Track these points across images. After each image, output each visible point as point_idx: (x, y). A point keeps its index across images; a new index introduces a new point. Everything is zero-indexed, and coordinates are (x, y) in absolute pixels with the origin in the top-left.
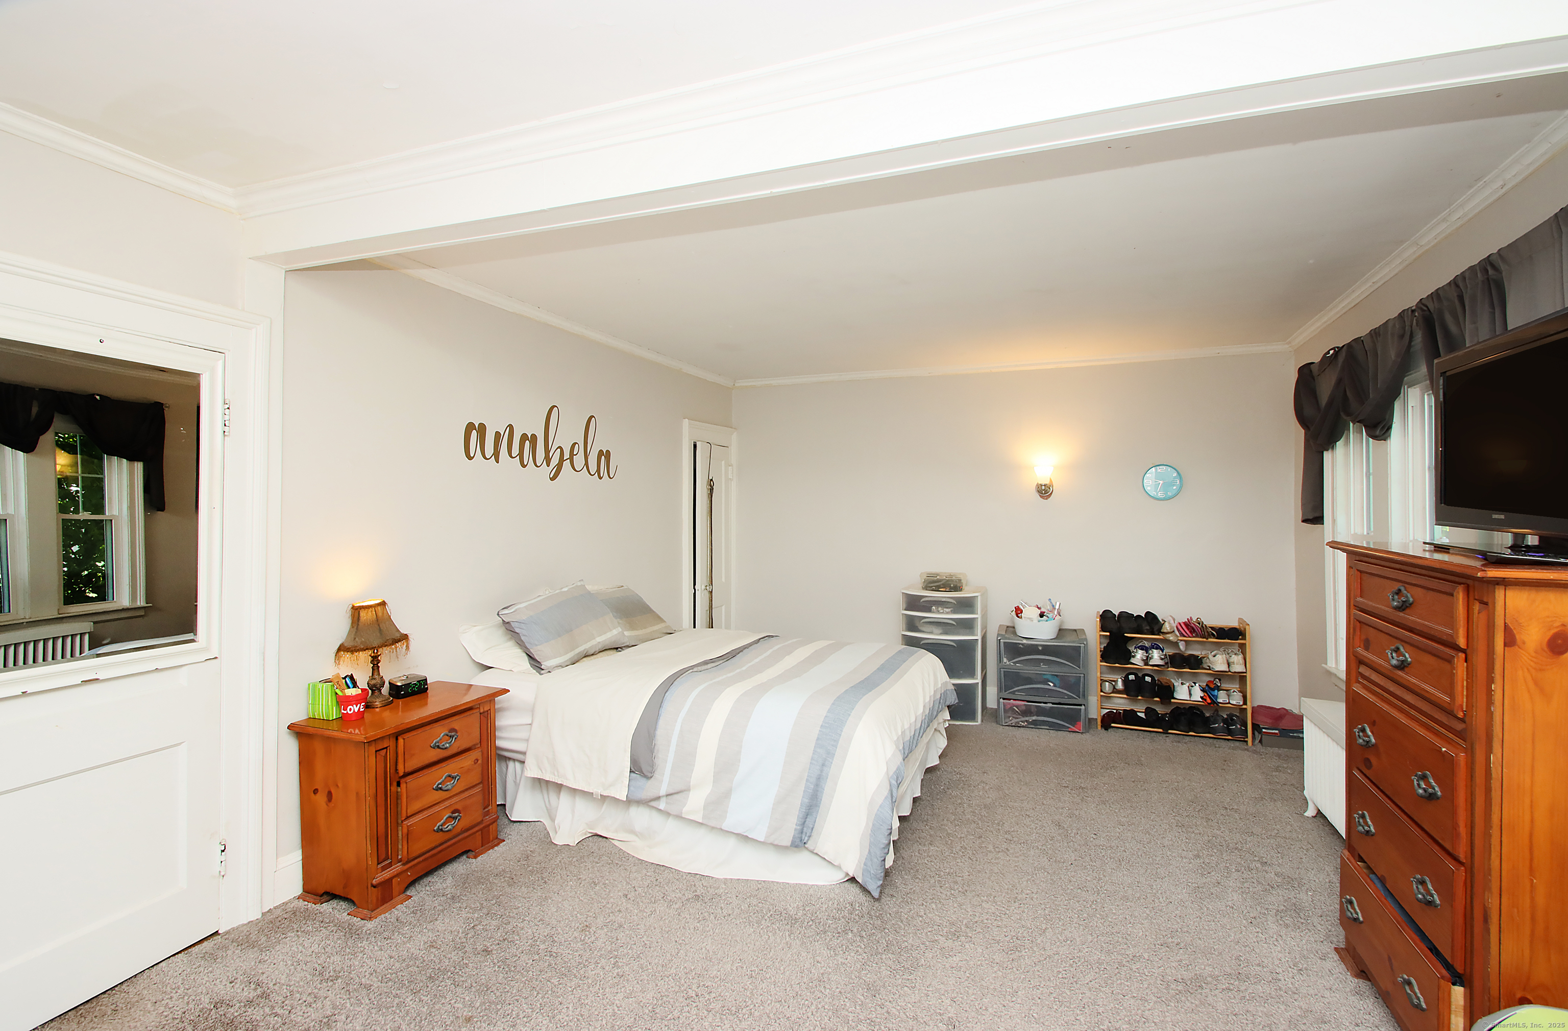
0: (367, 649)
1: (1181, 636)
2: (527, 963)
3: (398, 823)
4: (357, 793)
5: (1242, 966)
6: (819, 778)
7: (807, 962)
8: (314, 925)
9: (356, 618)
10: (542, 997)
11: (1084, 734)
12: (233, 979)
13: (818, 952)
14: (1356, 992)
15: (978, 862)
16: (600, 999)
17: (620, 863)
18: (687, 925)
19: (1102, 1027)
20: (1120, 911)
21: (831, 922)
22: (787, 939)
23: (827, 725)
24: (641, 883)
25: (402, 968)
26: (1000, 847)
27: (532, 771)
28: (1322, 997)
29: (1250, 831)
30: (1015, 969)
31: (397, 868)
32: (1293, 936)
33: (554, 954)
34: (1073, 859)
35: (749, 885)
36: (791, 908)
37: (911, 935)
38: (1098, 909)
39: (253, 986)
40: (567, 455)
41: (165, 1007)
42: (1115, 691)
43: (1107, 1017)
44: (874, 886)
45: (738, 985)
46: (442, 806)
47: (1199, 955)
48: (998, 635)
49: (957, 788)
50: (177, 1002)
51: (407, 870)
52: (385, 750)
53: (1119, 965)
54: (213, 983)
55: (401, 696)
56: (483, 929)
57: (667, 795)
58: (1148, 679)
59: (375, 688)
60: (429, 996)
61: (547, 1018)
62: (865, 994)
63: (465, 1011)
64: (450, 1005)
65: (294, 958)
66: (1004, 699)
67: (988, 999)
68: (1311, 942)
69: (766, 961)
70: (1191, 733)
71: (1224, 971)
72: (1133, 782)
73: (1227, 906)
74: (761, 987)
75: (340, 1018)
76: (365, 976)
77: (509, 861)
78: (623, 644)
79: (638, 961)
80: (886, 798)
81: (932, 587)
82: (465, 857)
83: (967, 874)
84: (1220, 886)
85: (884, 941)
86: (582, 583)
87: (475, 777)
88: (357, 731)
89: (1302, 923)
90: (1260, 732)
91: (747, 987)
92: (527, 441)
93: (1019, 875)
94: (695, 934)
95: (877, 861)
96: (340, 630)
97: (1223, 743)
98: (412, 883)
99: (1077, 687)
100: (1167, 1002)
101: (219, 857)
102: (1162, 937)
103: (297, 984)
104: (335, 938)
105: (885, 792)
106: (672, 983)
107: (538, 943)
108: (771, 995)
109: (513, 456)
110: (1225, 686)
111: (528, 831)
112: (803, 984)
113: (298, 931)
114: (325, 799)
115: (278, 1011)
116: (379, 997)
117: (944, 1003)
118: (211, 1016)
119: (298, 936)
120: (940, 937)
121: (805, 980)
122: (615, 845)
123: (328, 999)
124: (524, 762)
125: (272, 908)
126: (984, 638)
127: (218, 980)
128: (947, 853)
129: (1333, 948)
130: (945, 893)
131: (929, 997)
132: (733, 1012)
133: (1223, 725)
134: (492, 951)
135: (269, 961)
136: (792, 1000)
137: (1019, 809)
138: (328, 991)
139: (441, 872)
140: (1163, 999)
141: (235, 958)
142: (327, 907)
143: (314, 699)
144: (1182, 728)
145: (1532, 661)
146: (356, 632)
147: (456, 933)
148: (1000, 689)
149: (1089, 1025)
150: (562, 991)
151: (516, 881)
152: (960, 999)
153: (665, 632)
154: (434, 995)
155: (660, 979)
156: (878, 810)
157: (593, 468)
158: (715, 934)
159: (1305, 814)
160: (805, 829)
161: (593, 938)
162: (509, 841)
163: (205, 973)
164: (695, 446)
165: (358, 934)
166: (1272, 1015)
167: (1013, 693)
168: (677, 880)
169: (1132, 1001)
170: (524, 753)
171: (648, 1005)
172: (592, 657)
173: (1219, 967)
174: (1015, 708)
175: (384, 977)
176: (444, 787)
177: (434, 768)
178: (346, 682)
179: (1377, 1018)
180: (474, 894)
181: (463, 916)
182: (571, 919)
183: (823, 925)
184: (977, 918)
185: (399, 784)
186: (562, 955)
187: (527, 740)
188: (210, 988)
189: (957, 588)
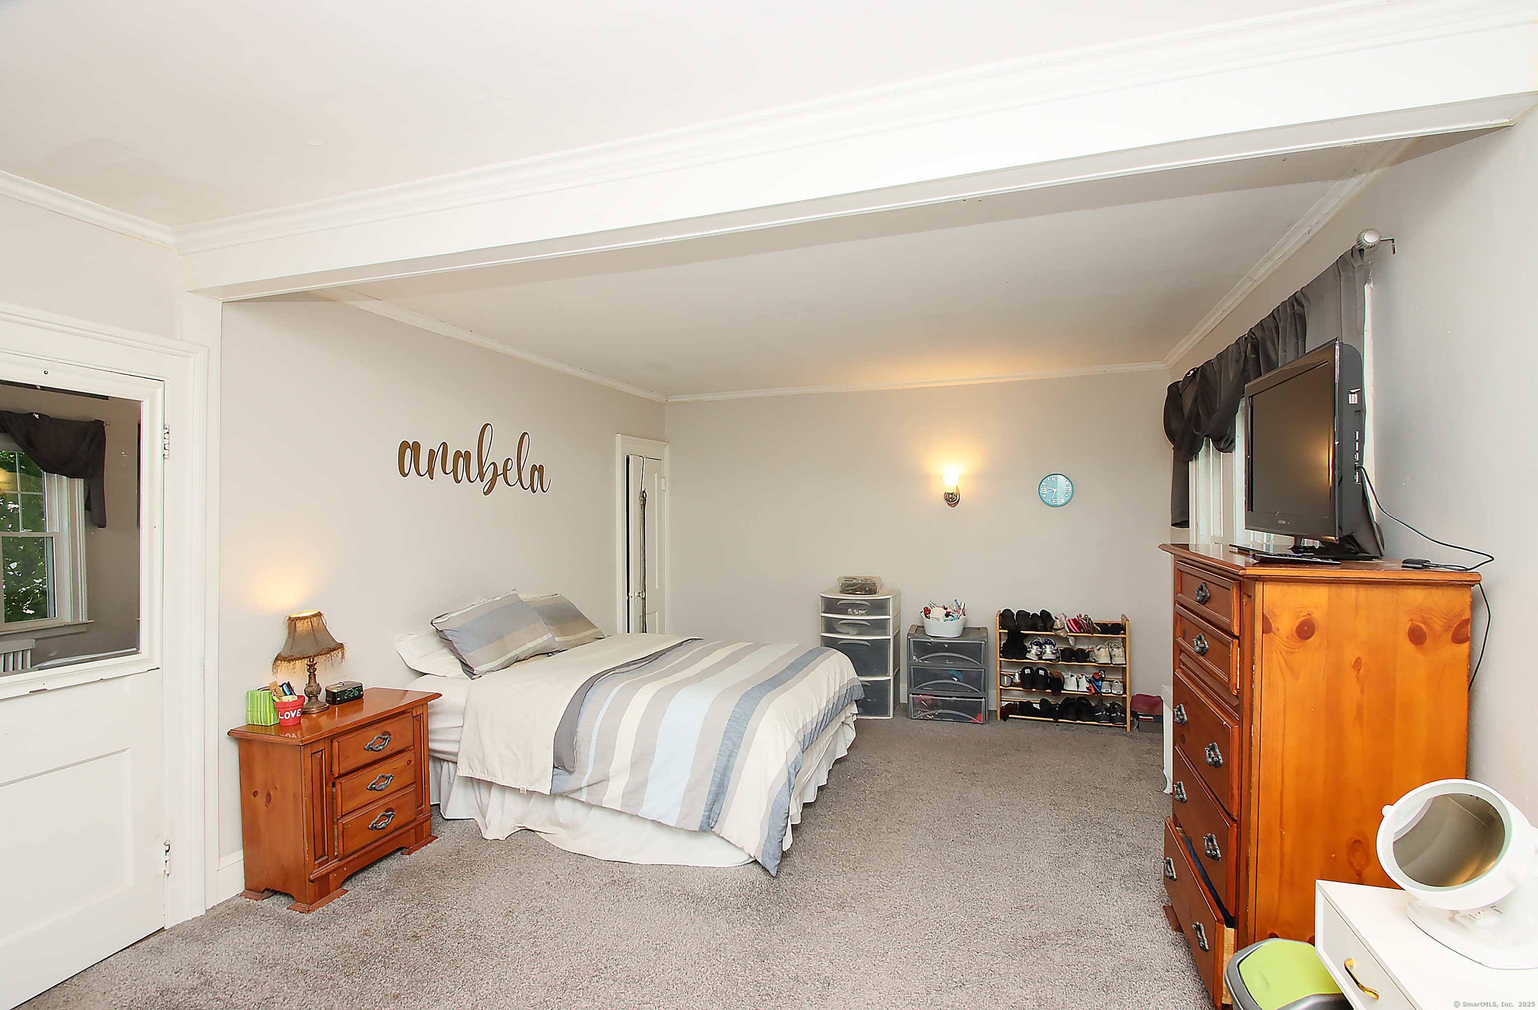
0: (303, 658)
1: (1070, 632)
2: (453, 946)
3: (333, 821)
4: (294, 794)
5: (1082, 923)
6: (726, 768)
7: (707, 935)
8: (256, 919)
9: (293, 629)
10: (465, 975)
11: (984, 725)
12: (178, 969)
13: (718, 926)
14: (1173, 943)
15: (870, 843)
16: (518, 974)
17: (545, 854)
18: (602, 907)
19: (954, 980)
20: (988, 880)
21: (733, 899)
22: (692, 916)
23: (734, 719)
24: (564, 871)
25: (337, 955)
26: (892, 828)
27: (464, 770)
28: (1143, 948)
29: (1114, 807)
30: (888, 933)
31: (334, 863)
32: (1131, 897)
33: (479, 937)
34: (955, 836)
35: (662, 869)
36: (698, 889)
37: (802, 907)
38: (969, 878)
39: (196, 975)
40: (500, 471)
41: (114, 996)
42: (1013, 684)
43: (960, 971)
44: (771, 866)
45: (643, 957)
46: (376, 805)
47: (1048, 916)
48: (908, 635)
49: (862, 776)
50: (125, 992)
51: (343, 866)
52: (321, 752)
53: (978, 926)
54: (160, 974)
55: (337, 702)
56: (414, 917)
57: (588, 786)
58: (1041, 672)
59: (312, 695)
60: (361, 978)
61: (468, 992)
62: (755, 960)
63: (393, 989)
64: (380, 985)
65: (236, 949)
66: (913, 694)
67: (862, 960)
68: (1145, 902)
69: (671, 936)
70: (1078, 721)
71: (1066, 928)
72: (1021, 766)
73: (1080, 873)
74: (664, 958)
75: (278, 999)
76: (302, 962)
77: (441, 856)
78: (554, 649)
79: (555, 940)
80: (785, 784)
81: (849, 590)
82: (399, 853)
83: (860, 852)
84: (1078, 856)
85: (778, 914)
86: (515, 592)
87: (408, 777)
88: (294, 736)
89: (1141, 886)
90: (1138, 719)
91: (651, 958)
92: (461, 458)
93: (905, 852)
94: (609, 914)
95: (775, 843)
96: (278, 640)
97: (1105, 730)
98: (349, 878)
99: (978, 681)
100: (1013, 957)
101: (164, 857)
102: (1019, 901)
103: (238, 972)
104: (275, 930)
105: (784, 780)
106: (584, 958)
107: (464, 928)
108: (672, 965)
109: (447, 472)
110: (1109, 677)
111: (460, 828)
112: (701, 954)
113: (240, 925)
114: (265, 800)
115: (221, 997)
116: (315, 980)
117: (822, 965)
118: (158, 1003)
119: (240, 929)
120: (828, 908)
121: (704, 951)
122: (542, 838)
123: (267, 984)
124: (457, 763)
125: (215, 905)
126: (897, 637)
127: (164, 971)
128: (844, 835)
129: (1162, 906)
130: (837, 870)
131: (811, 960)
132: (636, 981)
133: (1106, 713)
134: (420, 936)
135: (212, 952)
136: (690, 968)
137: (915, 794)
138: (268, 976)
139: (376, 868)
140: (1011, 955)
141: (180, 951)
142: (268, 903)
143: (252, 707)
144: (1070, 717)
145: (1284, 645)
146: (293, 642)
147: (388, 922)
148: (910, 686)
149: (944, 978)
150: (483, 969)
151: (447, 874)
152: (838, 961)
153: (596, 637)
154: (366, 976)
155: (573, 955)
156: (777, 796)
157: (527, 482)
158: (627, 914)
159: (1165, 791)
160: (712, 814)
161: (515, 922)
162: (442, 838)
163: (151, 965)
164: (628, 460)
165: (297, 926)
166: (1099, 965)
167: (921, 688)
168: (597, 867)
169: (984, 957)
170: (456, 755)
171: (561, 978)
172: (523, 662)
173: (1062, 925)
174: (922, 702)
175: (320, 963)
176: (377, 787)
177: (368, 770)
178: (283, 689)
179: (1185, 964)
180: (407, 887)
181: (396, 906)
182: (496, 905)
183: (725, 902)
184: (862, 891)
185: (334, 785)
186: (485, 937)
187: (459, 742)
188: (157, 978)
189: (872, 591)
